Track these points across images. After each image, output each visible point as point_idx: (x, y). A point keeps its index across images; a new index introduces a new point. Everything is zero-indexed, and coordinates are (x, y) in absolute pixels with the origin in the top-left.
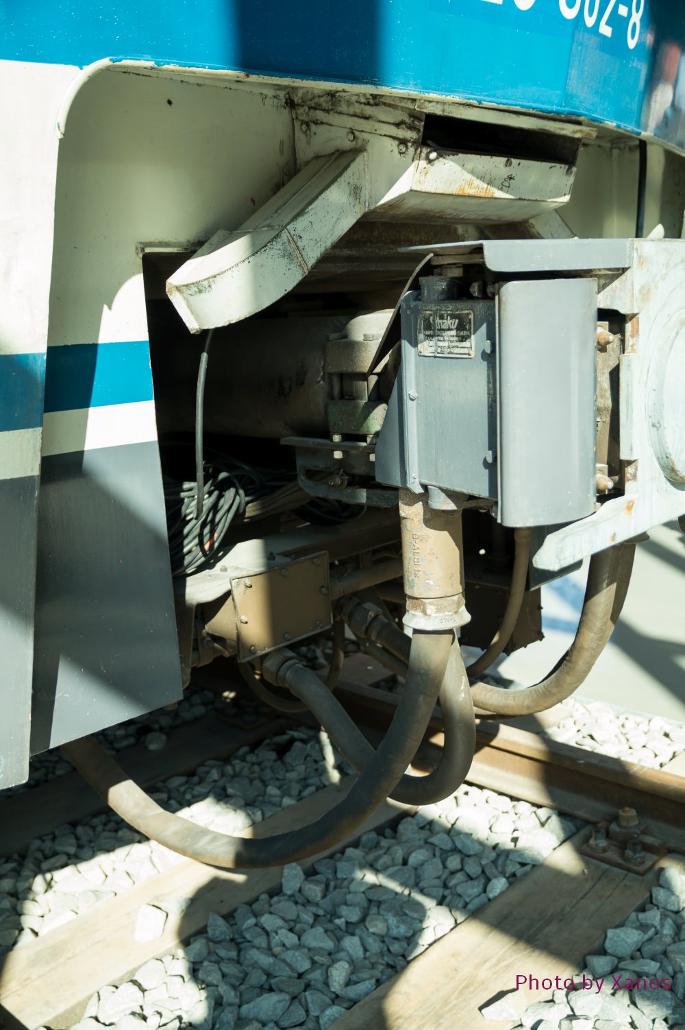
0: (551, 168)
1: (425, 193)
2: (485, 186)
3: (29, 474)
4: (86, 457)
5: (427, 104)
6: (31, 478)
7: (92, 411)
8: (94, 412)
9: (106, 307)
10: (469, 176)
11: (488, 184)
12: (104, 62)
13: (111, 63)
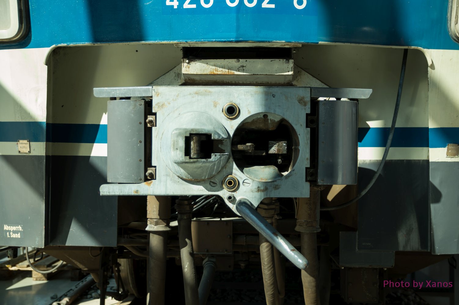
0: (271, 61)
1: (191, 74)
2: (227, 70)
3: (42, 155)
4: (91, 158)
5: (180, 44)
6: (43, 156)
7: (95, 144)
8: (95, 145)
9: (104, 114)
10: (214, 67)
11: (228, 70)
12: (54, 46)
13: (56, 46)
